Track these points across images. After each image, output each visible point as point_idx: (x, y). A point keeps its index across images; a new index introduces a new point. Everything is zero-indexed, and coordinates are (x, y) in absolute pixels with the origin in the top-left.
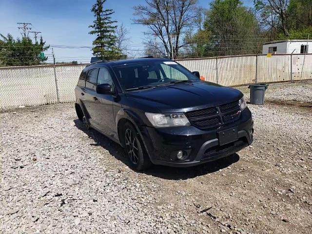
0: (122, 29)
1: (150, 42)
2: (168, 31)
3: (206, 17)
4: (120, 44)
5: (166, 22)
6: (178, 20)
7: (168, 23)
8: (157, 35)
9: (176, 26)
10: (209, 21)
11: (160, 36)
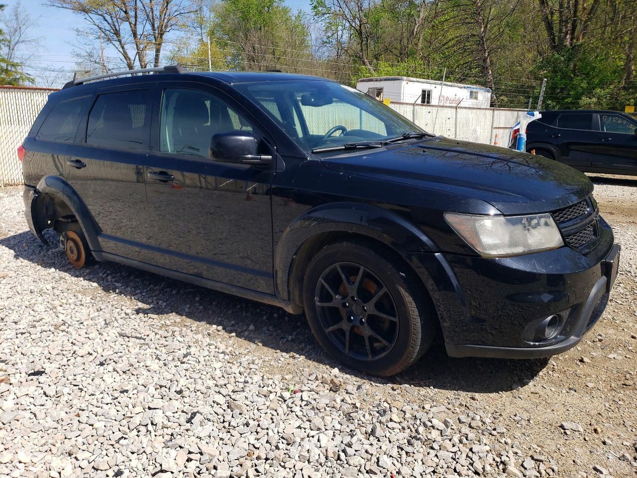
0: (16, 15)
1: (90, 55)
2: (135, 35)
3: (212, 16)
4: (11, 49)
5: (132, 13)
6: (157, 13)
7: (136, 17)
8: (109, 39)
9: (153, 26)
10: (219, 25)
11: (117, 44)
